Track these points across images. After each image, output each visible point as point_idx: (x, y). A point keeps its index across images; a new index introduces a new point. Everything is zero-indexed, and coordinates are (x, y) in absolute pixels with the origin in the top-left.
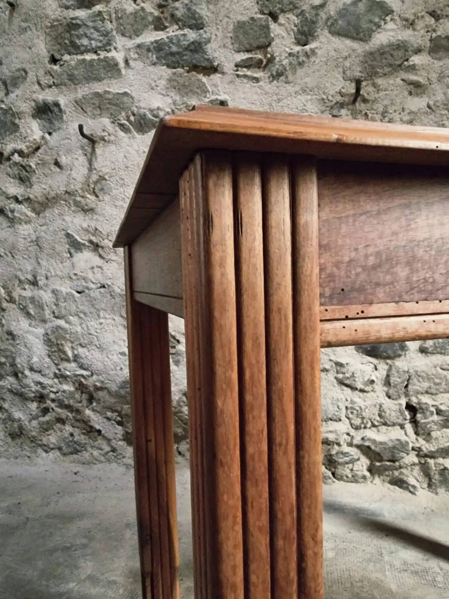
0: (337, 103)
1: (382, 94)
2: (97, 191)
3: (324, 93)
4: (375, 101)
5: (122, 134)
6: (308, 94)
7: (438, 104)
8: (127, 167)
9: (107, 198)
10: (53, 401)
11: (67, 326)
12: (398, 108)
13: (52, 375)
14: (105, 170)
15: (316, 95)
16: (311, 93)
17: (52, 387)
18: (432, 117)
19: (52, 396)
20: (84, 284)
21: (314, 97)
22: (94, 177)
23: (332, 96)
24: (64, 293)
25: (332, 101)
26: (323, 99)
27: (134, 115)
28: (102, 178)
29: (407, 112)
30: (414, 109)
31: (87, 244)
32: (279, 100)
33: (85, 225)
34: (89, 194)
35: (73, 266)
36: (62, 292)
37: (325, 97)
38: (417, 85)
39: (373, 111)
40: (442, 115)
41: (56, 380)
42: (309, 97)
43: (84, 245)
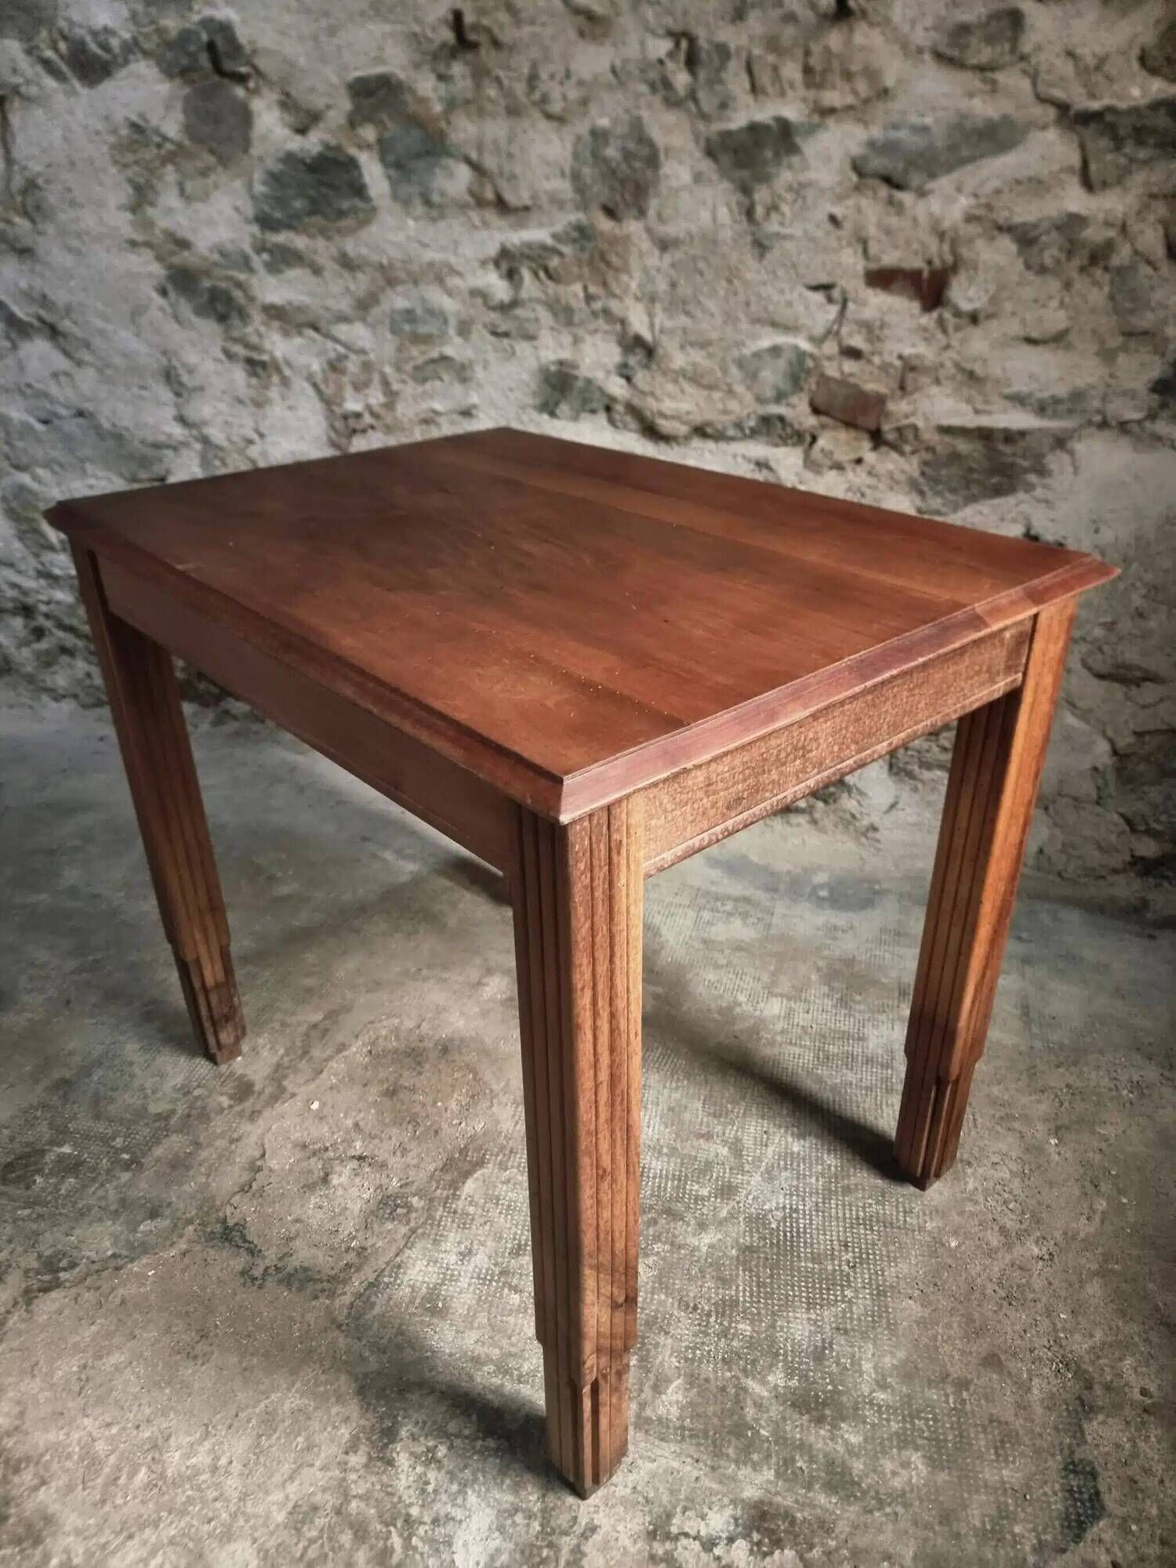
0: (444, 45)
1: (527, 30)
2: (29, 209)
3: (417, 20)
4: (512, 48)
5: (50, 83)
6: (386, 20)
7: (631, 67)
8: (72, 164)
9: (50, 229)
10: (47, 616)
11: (35, 486)
12: (558, 68)
13: (32, 573)
14: (36, 167)
15: (402, 23)
16: (392, 17)
17: (38, 592)
18: (619, 96)
19: (43, 608)
20: (48, 406)
21: (399, 27)
22: (18, 182)
23: (434, 29)
24: (16, 421)
25: (430, 41)
26: (415, 35)
27: (65, 38)
28: (31, 186)
29: (574, 79)
30: (587, 75)
31: (36, 323)
32: (332, 31)
33: (23, 284)
34: (20, 215)
35: (21, 367)
36: (11, 420)
37: (417, 29)
38: (590, 16)
39: (511, 74)
40: (638, 96)
41: (42, 582)
42: (388, 28)
43: (31, 326)
